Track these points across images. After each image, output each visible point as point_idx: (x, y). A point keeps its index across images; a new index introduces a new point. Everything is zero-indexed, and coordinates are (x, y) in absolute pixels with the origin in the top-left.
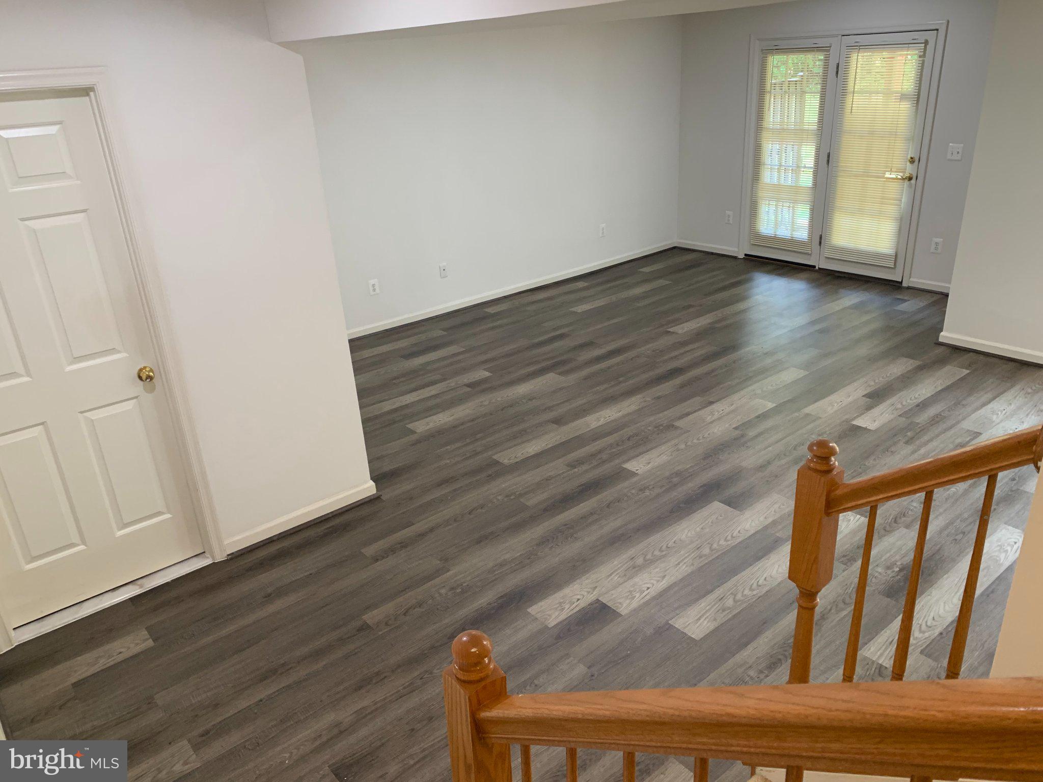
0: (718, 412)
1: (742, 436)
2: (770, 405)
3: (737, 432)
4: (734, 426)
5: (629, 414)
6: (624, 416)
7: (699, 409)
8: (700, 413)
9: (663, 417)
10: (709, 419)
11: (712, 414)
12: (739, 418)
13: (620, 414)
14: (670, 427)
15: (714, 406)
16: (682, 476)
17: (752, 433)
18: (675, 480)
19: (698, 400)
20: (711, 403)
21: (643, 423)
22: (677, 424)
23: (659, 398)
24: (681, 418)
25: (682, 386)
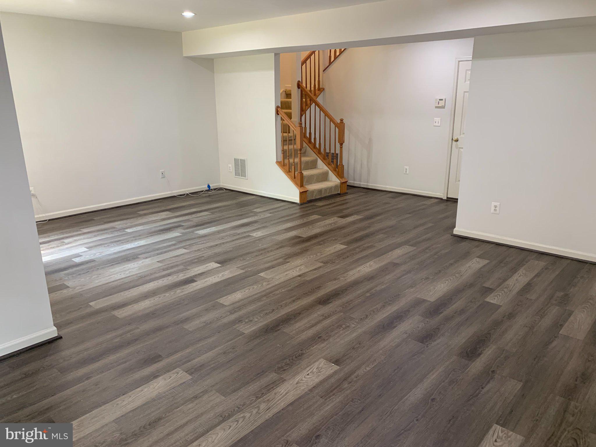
0: (296, 271)
1: (286, 259)
2: (262, 274)
3: (288, 261)
4: (289, 263)
5: (352, 269)
6: (355, 268)
7: (308, 272)
8: (307, 270)
9: (330, 268)
10: (302, 267)
11: (300, 270)
12: (285, 267)
13: (358, 269)
14: (326, 263)
15: (298, 274)
16: (319, 244)
17: (281, 260)
18: (322, 242)
19: (308, 279)
20: (299, 276)
21: (342, 264)
22: (322, 264)
23: (335, 279)
24: (320, 267)
25: (319, 288)
